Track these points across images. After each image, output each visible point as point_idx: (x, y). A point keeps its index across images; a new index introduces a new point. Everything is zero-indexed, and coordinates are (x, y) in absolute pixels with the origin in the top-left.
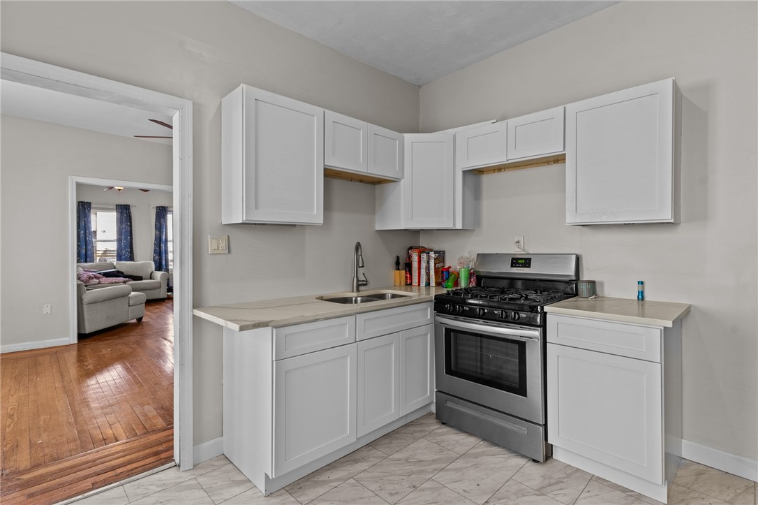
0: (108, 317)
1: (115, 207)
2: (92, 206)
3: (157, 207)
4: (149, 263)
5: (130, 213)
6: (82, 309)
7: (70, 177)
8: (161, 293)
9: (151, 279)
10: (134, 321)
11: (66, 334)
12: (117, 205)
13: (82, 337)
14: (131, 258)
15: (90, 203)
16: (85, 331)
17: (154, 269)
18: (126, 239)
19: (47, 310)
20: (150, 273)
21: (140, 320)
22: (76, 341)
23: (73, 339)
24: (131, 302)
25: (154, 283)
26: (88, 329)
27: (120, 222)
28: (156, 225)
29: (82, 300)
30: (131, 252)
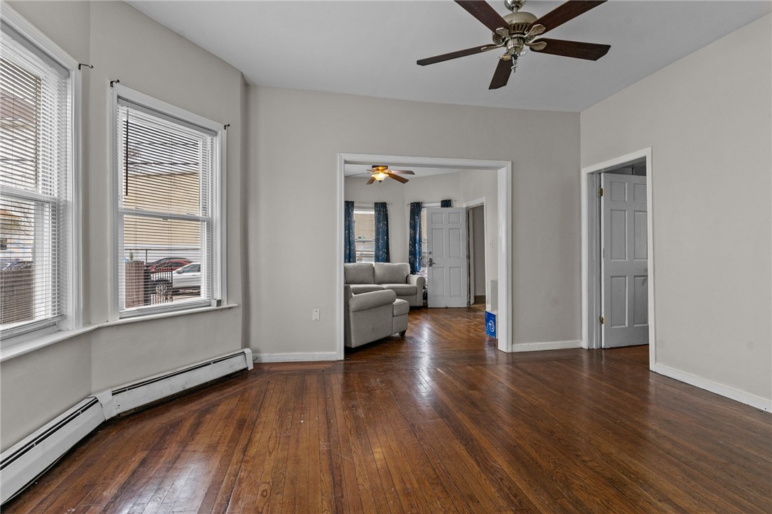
0: (373, 329)
1: (373, 206)
2: (355, 205)
3: (412, 203)
4: (405, 265)
5: (386, 211)
6: (349, 317)
7: (338, 154)
8: (418, 300)
9: (407, 283)
10: (397, 334)
11: (333, 348)
12: (376, 204)
13: (349, 351)
14: (388, 260)
15: (353, 202)
16: (351, 345)
17: (409, 272)
18: (383, 239)
19: (315, 316)
20: (406, 276)
21: (403, 333)
22: (342, 357)
23: (339, 355)
24: (395, 312)
25: (411, 288)
26: (355, 343)
27: (378, 220)
28: (410, 223)
29: (348, 306)
30: (388, 253)
